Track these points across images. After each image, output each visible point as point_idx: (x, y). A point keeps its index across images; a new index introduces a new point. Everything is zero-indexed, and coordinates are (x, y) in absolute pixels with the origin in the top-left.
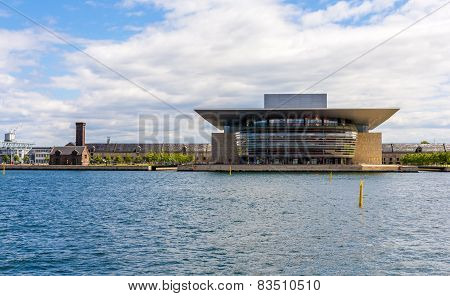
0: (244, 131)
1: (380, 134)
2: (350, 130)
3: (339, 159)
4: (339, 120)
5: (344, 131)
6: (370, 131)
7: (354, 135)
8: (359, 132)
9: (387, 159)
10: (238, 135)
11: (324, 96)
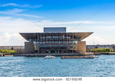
0: (36, 41)
1: (85, 42)
3: (72, 51)
6: (81, 41)
8: (78, 41)
10: (35, 43)
11: (65, 28)
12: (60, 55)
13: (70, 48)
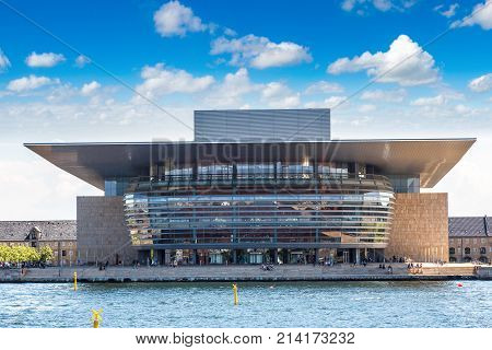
0: (139, 192)
1: (445, 195)
2: (376, 188)
3: (352, 251)
4: (351, 167)
5: (363, 190)
6: (423, 190)
7: (385, 198)
8: (397, 191)
9: (459, 251)
11: (324, 115)
12: (268, 275)
13: (339, 234)
